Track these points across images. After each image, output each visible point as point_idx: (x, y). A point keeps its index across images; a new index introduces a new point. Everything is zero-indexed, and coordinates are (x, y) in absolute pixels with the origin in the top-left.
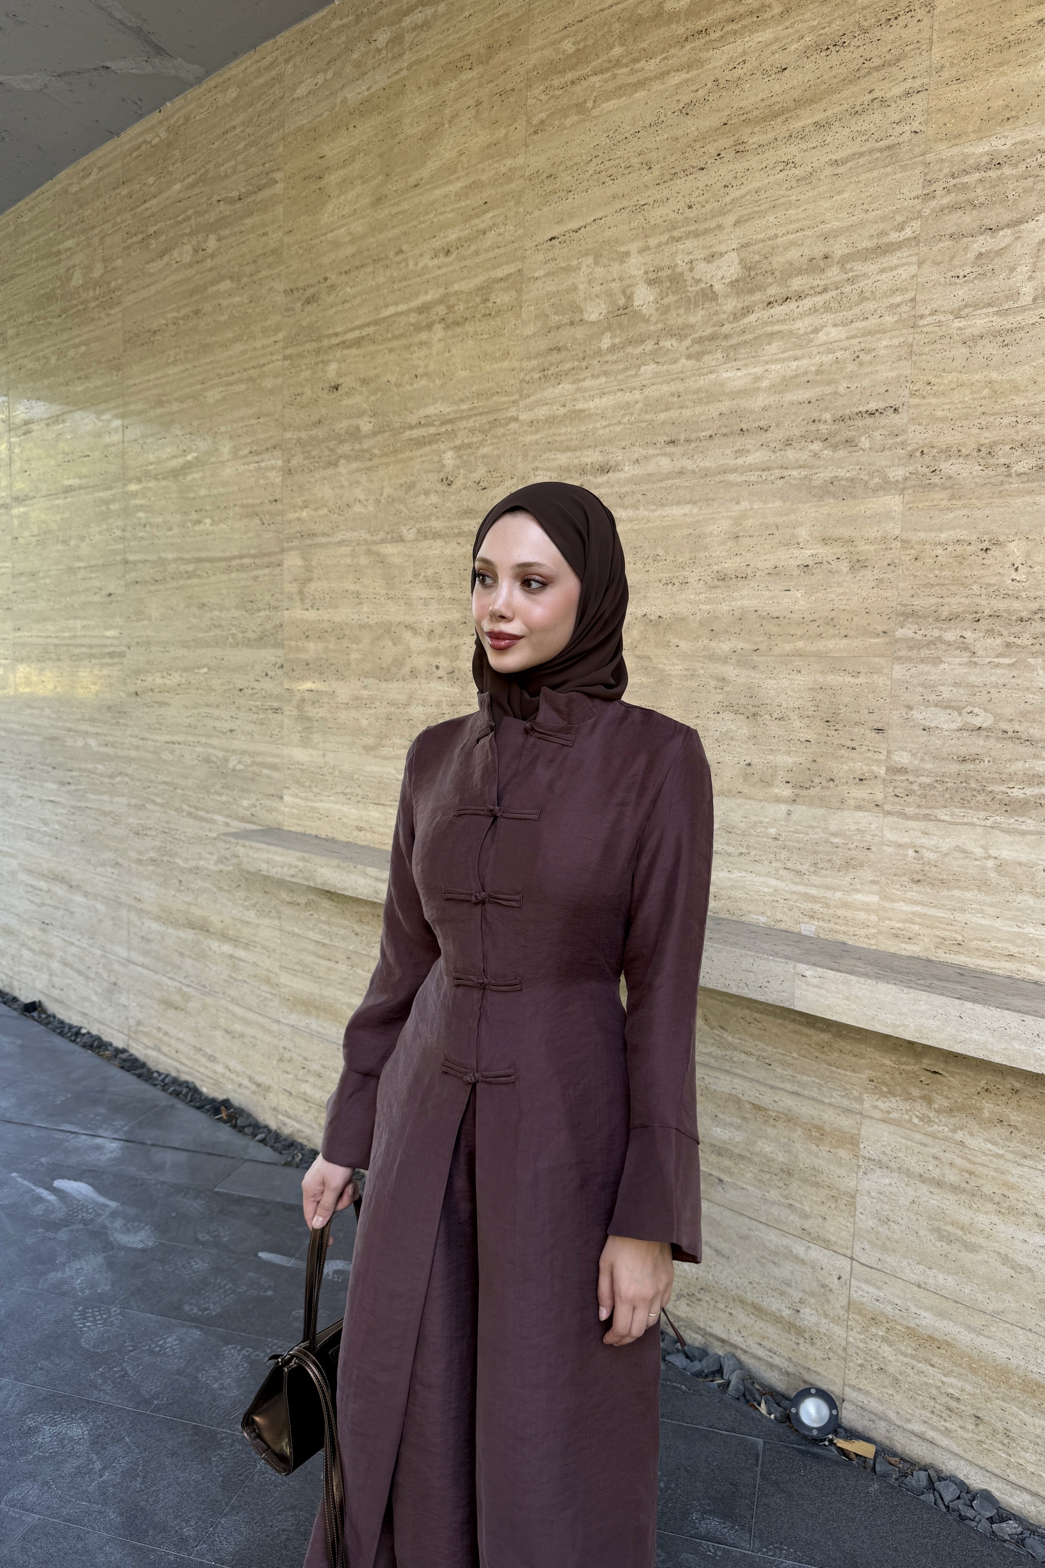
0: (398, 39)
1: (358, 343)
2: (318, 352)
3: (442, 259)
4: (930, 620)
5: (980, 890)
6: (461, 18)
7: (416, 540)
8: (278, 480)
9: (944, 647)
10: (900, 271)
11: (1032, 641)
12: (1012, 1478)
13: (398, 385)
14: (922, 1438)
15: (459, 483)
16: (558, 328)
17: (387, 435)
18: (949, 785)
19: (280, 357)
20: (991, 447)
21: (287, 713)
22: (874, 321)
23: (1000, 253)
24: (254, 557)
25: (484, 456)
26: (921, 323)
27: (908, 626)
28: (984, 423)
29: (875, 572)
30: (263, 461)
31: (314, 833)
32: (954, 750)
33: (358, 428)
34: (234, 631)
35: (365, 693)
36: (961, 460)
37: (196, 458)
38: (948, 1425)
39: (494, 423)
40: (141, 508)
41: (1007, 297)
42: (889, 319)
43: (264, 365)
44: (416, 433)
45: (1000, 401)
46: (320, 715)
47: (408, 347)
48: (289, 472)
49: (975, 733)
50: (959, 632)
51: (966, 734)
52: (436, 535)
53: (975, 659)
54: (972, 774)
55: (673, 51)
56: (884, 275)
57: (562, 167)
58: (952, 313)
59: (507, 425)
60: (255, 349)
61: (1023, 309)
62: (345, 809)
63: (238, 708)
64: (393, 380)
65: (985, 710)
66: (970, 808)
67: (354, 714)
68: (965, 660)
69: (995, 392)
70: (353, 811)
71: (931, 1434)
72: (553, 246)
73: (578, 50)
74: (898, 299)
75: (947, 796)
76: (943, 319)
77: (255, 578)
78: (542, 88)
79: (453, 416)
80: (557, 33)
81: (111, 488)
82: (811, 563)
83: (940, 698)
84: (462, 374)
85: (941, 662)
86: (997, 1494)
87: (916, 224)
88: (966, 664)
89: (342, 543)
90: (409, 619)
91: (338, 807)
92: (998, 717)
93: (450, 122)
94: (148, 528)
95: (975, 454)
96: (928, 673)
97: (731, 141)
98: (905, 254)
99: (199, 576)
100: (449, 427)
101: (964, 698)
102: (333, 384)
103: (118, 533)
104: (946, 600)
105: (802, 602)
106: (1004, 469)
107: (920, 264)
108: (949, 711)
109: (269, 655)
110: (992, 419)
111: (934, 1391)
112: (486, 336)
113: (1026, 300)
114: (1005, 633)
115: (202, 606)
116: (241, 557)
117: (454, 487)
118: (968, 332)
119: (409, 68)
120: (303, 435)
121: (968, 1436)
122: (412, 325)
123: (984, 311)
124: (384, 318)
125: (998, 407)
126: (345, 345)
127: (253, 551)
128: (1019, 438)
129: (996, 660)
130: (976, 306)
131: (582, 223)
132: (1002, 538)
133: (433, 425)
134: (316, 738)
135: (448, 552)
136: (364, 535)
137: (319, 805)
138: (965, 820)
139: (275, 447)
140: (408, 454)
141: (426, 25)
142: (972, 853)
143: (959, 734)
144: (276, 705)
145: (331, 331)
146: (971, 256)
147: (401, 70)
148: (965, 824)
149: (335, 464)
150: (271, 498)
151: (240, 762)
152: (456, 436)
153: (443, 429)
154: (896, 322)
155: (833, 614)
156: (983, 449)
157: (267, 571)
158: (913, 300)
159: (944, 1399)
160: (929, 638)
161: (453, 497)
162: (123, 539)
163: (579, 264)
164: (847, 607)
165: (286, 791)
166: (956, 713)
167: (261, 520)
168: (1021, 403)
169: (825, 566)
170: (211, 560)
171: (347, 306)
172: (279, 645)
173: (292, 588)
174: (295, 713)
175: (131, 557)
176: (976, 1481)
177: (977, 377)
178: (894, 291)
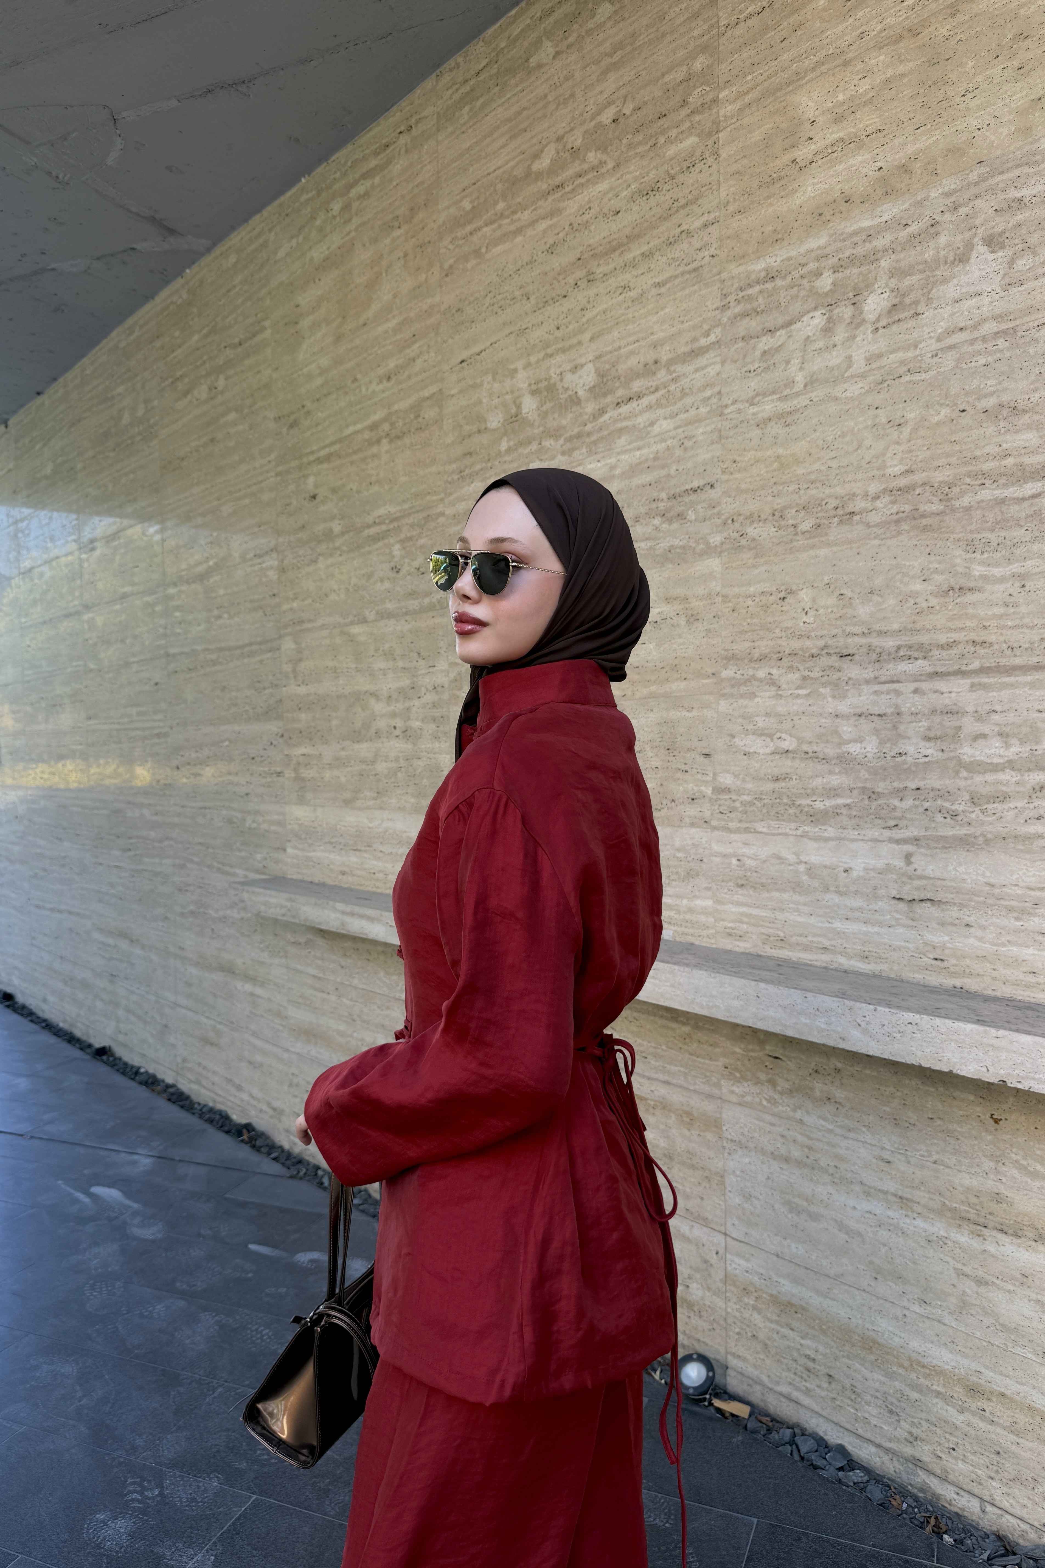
0: (347, 207)
1: (328, 458)
2: (300, 468)
3: (386, 384)
4: (746, 661)
5: (794, 892)
6: (391, 187)
7: (376, 620)
8: (275, 578)
9: (757, 683)
10: (709, 369)
11: (821, 673)
12: (860, 1432)
13: (358, 492)
14: (788, 1398)
15: (404, 571)
16: (470, 436)
17: (352, 534)
18: (766, 801)
19: (273, 474)
20: (782, 511)
21: (287, 775)
22: (693, 412)
23: (778, 349)
24: (260, 643)
25: (422, 547)
26: (726, 411)
27: (730, 667)
28: (775, 492)
29: (705, 623)
30: (264, 562)
31: (309, 879)
32: (769, 771)
33: (331, 530)
34: (247, 708)
35: (343, 753)
36: (761, 524)
37: (216, 564)
38: (808, 1385)
39: (428, 518)
40: (177, 608)
41: (785, 386)
42: (703, 410)
43: (262, 482)
44: (372, 531)
45: (786, 472)
46: (311, 775)
47: (364, 460)
48: (283, 570)
49: (784, 755)
50: (767, 670)
51: (777, 757)
52: (390, 615)
53: (780, 692)
54: (784, 790)
55: (540, 203)
56: (698, 374)
57: (467, 302)
58: (747, 401)
59: (437, 519)
60: (255, 469)
61: (797, 394)
62: (332, 856)
63: (252, 774)
64: (354, 488)
65: (791, 735)
66: (784, 820)
67: (336, 773)
68: (773, 693)
69: (782, 464)
70: (338, 858)
71: (796, 1394)
72: (463, 368)
73: (473, 207)
74: (708, 393)
75: (764, 811)
76: (742, 407)
77: (261, 662)
78: (450, 239)
79: (398, 514)
80: (457, 195)
81: (155, 593)
82: (659, 620)
83: (756, 727)
84: (403, 479)
85: (756, 696)
86: (849, 1448)
87: (718, 330)
88: (774, 697)
89: (322, 628)
90: (372, 688)
91: (327, 855)
92: (801, 741)
93: (386, 271)
94: (183, 625)
95: (771, 518)
96: (746, 707)
97: (584, 272)
98: (712, 355)
99: (220, 663)
100: (396, 524)
101: (774, 726)
102: (312, 494)
103: (161, 630)
104: (757, 644)
105: (654, 653)
106: (792, 529)
107: (723, 362)
108: (764, 738)
109: (273, 727)
110: (781, 488)
111: (795, 1354)
112: (419, 447)
113: (799, 387)
114: (801, 668)
115: (224, 688)
116: (251, 644)
117: (401, 574)
118: (760, 416)
119: (356, 230)
120: (292, 538)
121: (824, 1394)
122: (366, 441)
123: (770, 398)
124: (346, 437)
125: (784, 477)
126: (319, 461)
127: (259, 639)
128: (802, 502)
129: (796, 692)
130: (764, 395)
131: (482, 347)
132: (794, 588)
133: (384, 523)
134: (309, 796)
135: (399, 628)
136: (338, 619)
137: (313, 854)
138: (780, 831)
139: (272, 550)
140: (367, 549)
141: (366, 195)
142: (786, 859)
143: (772, 757)
144: (278, 769)
145: (309, 450)
146: (758, 353)
147: (350, 232)
148: (780, 834)
149: (315, 561)
150: (271, 593)
151: (254, 821)
152: (401, 531)
153: (391, 526)
154: (709, 412)
155: (676, 662)
156: (776, 513)
157: (269, 655)
158: (719, 393)
159: (803, 1361)
160: (745, 676)
161: (401, 583)
162: (165, 635)
163: (482, 381)
164: (686, 655)
165: (288, 844)
166: (768, 740)
167: (264, 612)
168: (801, 472)
169: (669, 621)
170: (229, 649)
171: (320, 428)
172: (280, 717)
173: (287, 668)
174: (293, 775)
175: (172, 651)
176: (834, 1437)
177: (768, 454)
178: (706, 386)
